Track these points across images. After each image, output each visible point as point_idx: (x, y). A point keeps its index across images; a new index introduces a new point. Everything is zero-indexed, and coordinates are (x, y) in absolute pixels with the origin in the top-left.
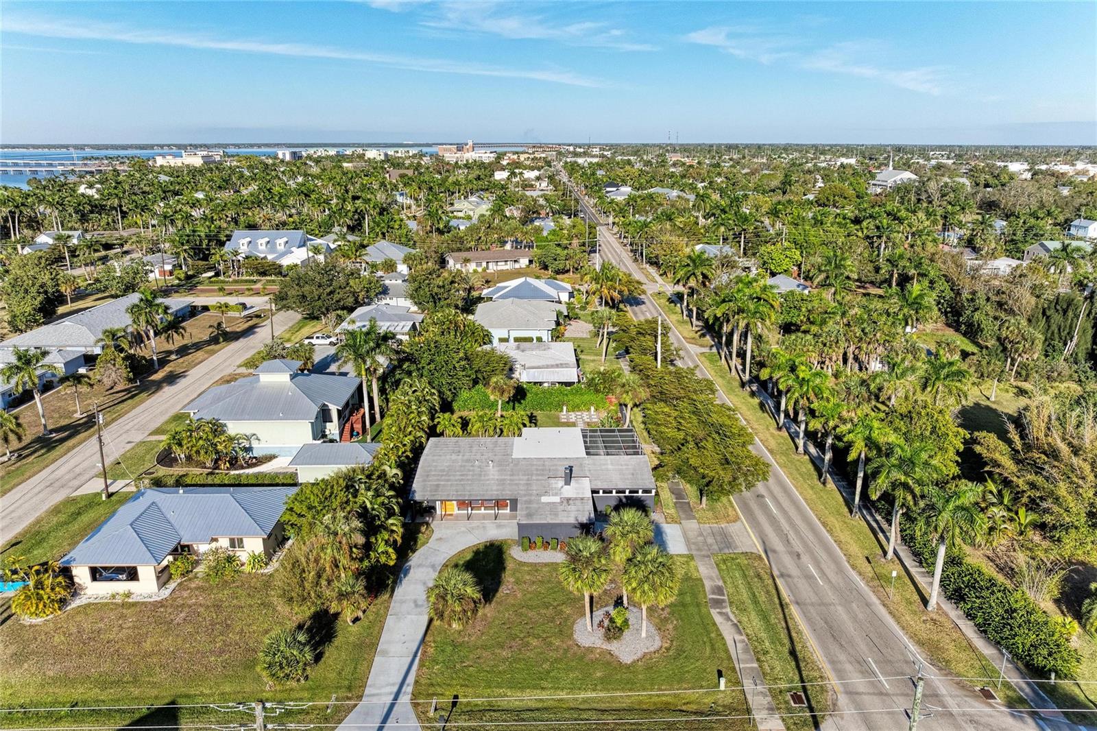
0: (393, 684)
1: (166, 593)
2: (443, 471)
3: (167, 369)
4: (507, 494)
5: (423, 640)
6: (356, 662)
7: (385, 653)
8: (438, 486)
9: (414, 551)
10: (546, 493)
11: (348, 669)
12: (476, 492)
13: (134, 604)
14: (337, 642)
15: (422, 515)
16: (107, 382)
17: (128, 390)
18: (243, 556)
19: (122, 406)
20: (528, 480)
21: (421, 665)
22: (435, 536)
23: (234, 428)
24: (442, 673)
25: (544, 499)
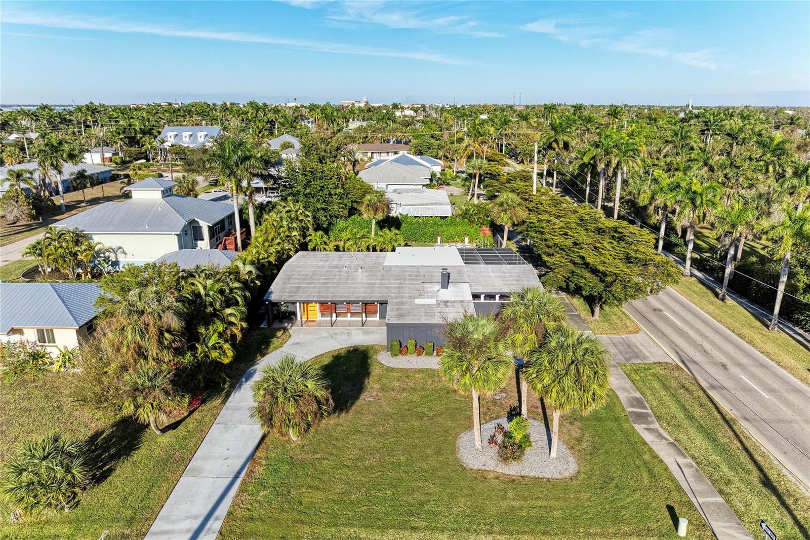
0: (195, 517)
2: (307, 275)
4: (376, 296)
5: (252, 457)
6: (153, 484)
7: (198, 472)
8: (298, 288)
9: (263, 355)
10: (420, 296)
11: (139, 493)
12: (340, 293)
14: (136, 456)
15: (281, 321)
17: (28, 226)
18: (54, 352)
20: (400, 284)
21: (242, 490)
22: (291, 341)
23: (101, 241)
24: (269, 502)
25: (418, 301)
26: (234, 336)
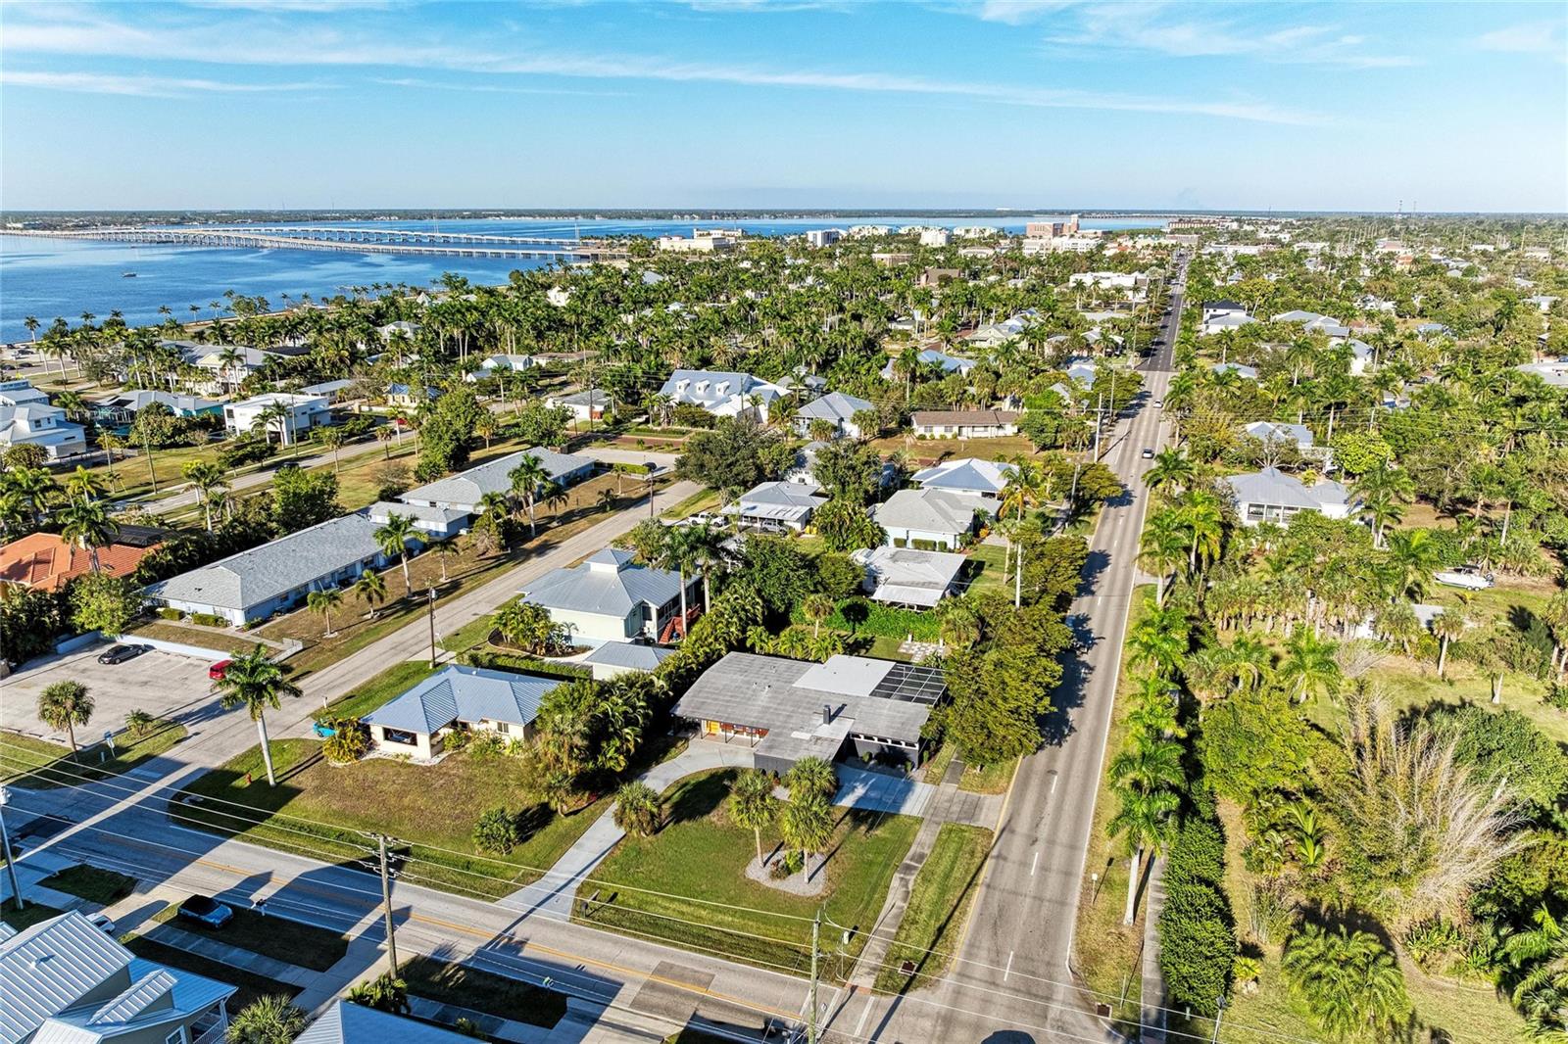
0: (571, 873)
1: (436, 760)
2: (717, 689)
3: (543, 537)
4: (762, 723)
5: (616, 844)
6: (554, 848)
7: (580, 845)
8: (703, 703)
9: (658, 763)
10: (801, 728)
11: (544, 853)
12: (737, 715)
13: (410, 766)
14: (548, 829)
15: (687, 731)
16: (481, 547)
17: (497, 558)
18: (507, 740)
19: (486, 574)
20: (793, 712)
21: (603, 863)
22: (686, 753)
23: (557, 616)
24: (615, 873)
25: (795, 735)
26: (628, 750)
